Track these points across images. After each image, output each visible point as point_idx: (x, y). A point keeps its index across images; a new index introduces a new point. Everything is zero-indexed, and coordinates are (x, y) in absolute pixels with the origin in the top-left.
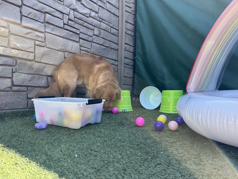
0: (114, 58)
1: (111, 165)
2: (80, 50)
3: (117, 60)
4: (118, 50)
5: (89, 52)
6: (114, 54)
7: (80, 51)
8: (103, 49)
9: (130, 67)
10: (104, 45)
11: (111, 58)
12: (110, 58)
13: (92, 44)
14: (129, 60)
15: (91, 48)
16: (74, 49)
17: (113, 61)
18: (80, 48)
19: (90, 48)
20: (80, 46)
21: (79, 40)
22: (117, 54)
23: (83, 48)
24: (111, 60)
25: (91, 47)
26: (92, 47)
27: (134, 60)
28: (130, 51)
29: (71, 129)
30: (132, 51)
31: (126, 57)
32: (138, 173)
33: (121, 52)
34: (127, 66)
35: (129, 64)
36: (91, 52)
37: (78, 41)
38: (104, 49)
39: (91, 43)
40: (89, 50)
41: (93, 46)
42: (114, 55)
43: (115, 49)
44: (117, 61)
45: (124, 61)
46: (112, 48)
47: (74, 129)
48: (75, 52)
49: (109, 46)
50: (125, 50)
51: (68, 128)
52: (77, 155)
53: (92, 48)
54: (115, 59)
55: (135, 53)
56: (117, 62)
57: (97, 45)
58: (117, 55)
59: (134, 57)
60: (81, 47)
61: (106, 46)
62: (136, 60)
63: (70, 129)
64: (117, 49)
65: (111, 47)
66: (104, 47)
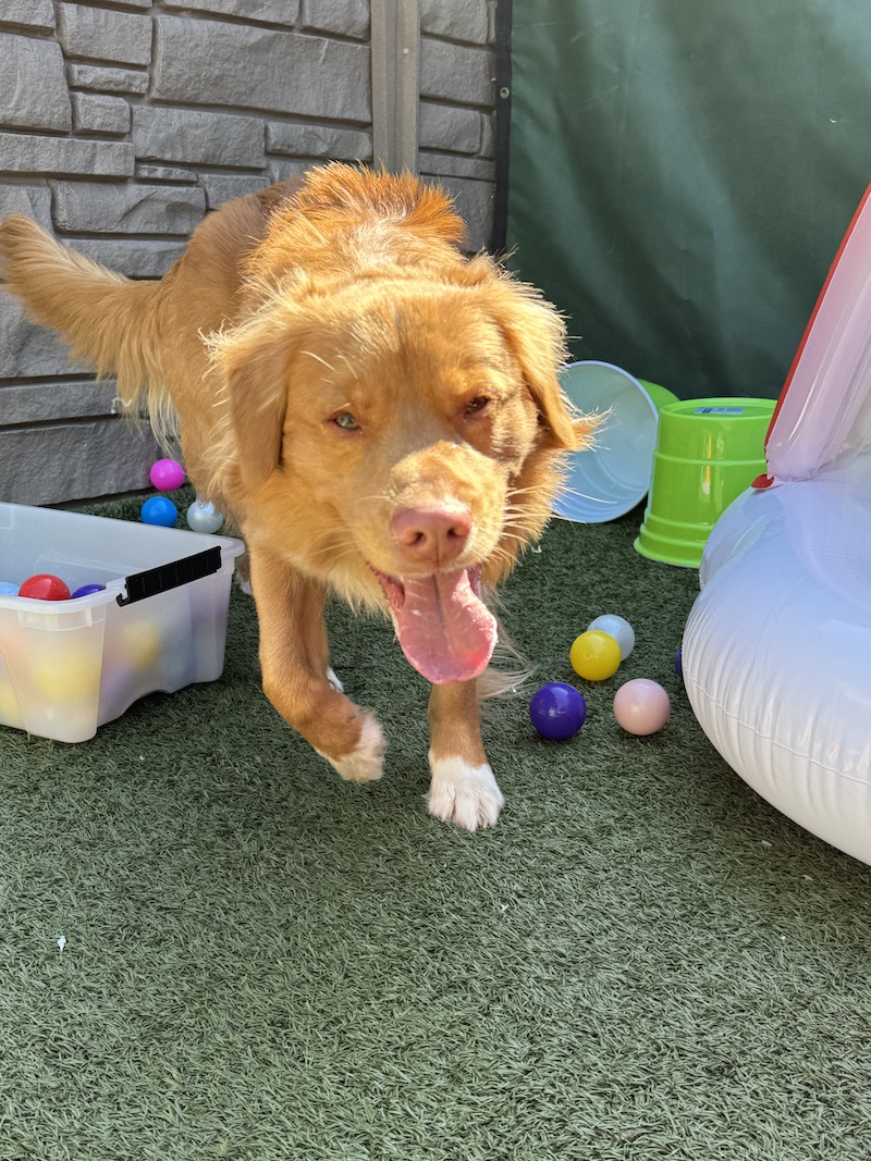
0: (339, 106)
1: (222, 997)
2: (73, 88)
3: (364, 117)
4: (366, 37)
5: (137, 97)
6: (337, 75)
7: (73, 99)
8: (243, 48)
9: (467, 167)
10: (252, 16)
11: (321, 113)
12: (305, 111)
13: (160, 30)
14: (460, 112)
15: (153, 61)
16: (24, 92)
17: (330, 133)
18: (68, 75)
19: (144, 59)
20: (68, 57)
21: (58, 17)
22: (364, 72)
23: (91, 75)
24: (320, 129)
25: (153, 50)
26: (161, 47)
27: (499, 110)
28: (466, 37)
29: (44, 739)
30: (481, 40)
31: (432, 92)
32: (336, 1041)
33: (395, 57)
34: (444, 164)
35: (463, 148)
36: (154, 94)
37: (52, 24)
38: (255, 48)
39: (146, 20)
40: (139, 82)
41: (171, 40)
42: (342, 83)
43: (341, 30)
44: (366, 126)
45: (420, 125)
46: (319, 25)
47: (59, 745)
48: (31, 113)
49: (293, 21)
50: (424, 34)
51: (23, 733)
52: (65, 933)
53: (160, 63)
54: (346, 116)
55: (509, 50)
56: (364, 136)
57: (198, 25)
58: (364, 77)
59: (497, 87)
60: (76, 68)
61: (272, 18)
62: (514, 111)
63: (36, 739)
64: (357, 30)
65: (307, 22)
66: (259, 34)
